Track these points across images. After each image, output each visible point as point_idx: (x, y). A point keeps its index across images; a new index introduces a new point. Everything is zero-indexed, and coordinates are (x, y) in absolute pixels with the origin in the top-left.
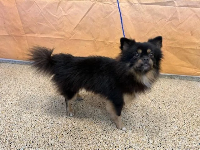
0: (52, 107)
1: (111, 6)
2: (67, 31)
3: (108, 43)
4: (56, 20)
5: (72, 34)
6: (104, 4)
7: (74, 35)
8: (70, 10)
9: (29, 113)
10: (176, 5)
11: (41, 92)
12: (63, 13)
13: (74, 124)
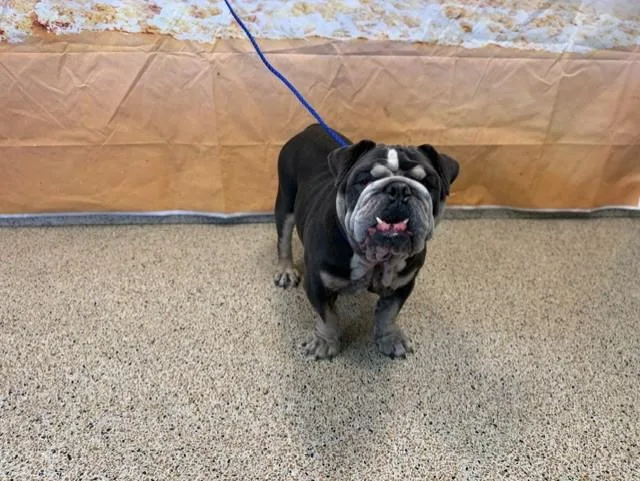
0: (70, 313)
1: (194, 60)
2: (91, 127)
3: (203, 149)
4: (60, 100)
5: (108, 131)
6: (177, 57)
7: (112, 135)
8: (92, 73)
9: (10, 331)
10: (339, 51)
11: (36, 287)
12: (77, 83)
13: (125, 339)
